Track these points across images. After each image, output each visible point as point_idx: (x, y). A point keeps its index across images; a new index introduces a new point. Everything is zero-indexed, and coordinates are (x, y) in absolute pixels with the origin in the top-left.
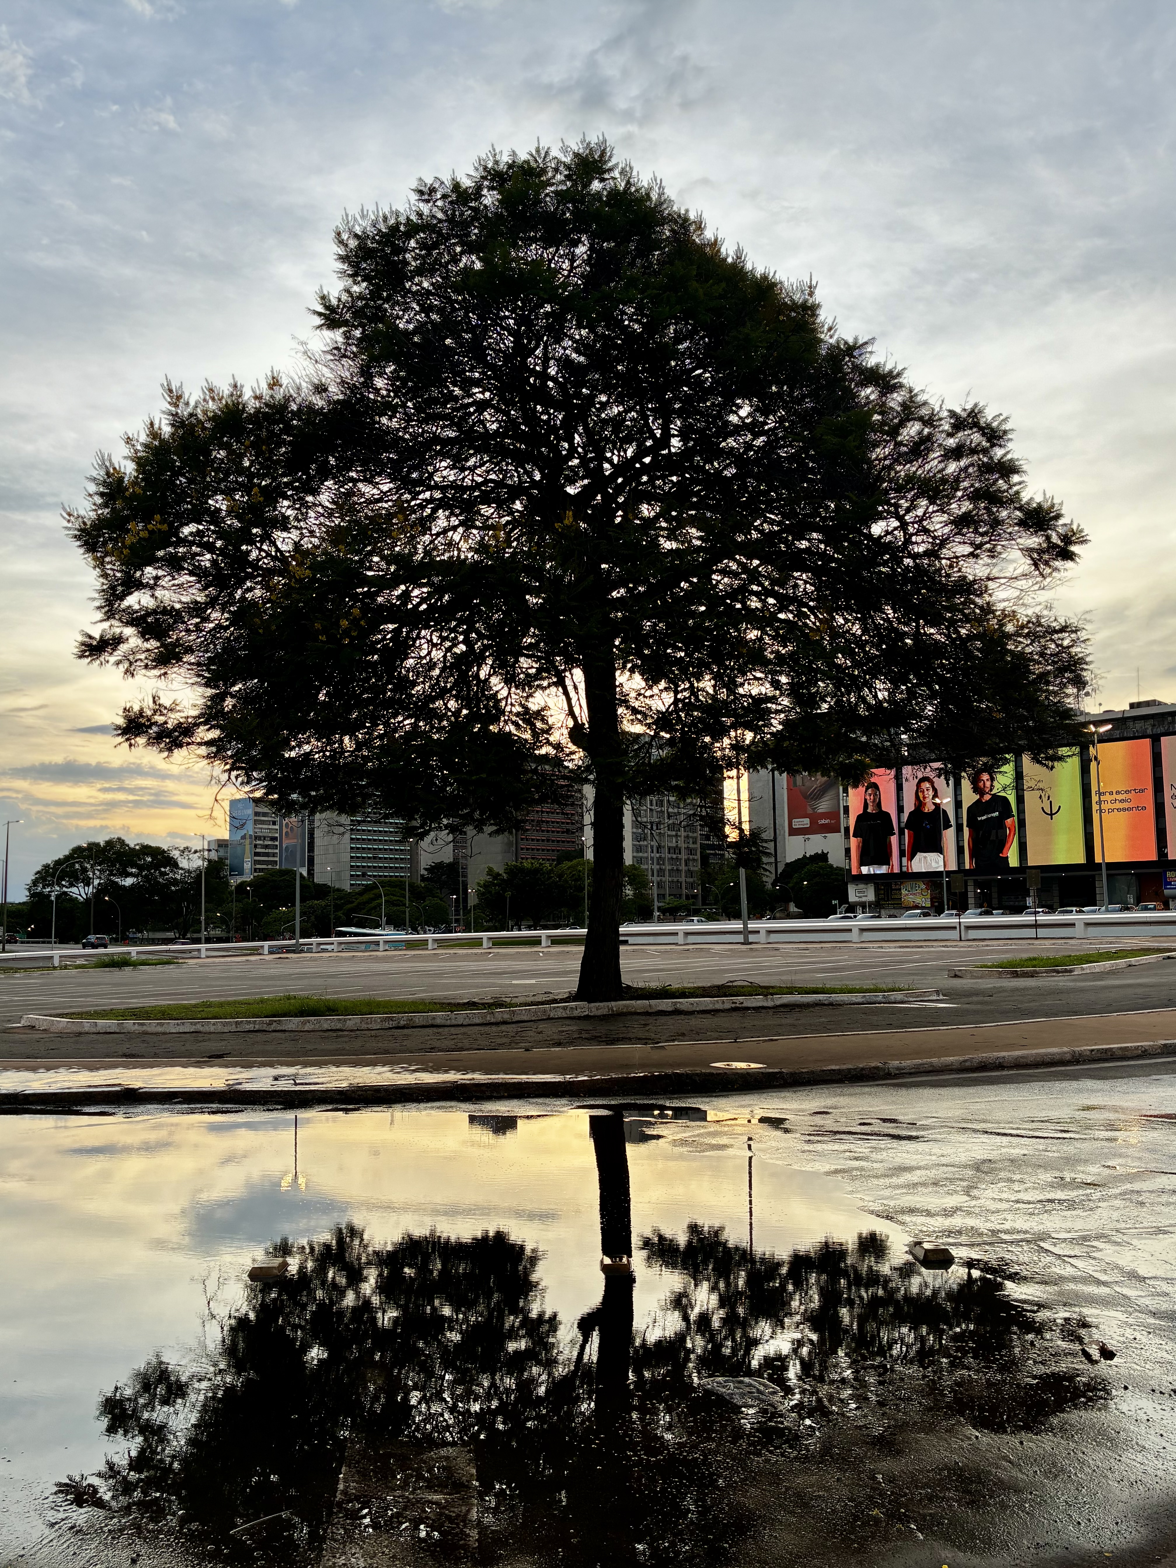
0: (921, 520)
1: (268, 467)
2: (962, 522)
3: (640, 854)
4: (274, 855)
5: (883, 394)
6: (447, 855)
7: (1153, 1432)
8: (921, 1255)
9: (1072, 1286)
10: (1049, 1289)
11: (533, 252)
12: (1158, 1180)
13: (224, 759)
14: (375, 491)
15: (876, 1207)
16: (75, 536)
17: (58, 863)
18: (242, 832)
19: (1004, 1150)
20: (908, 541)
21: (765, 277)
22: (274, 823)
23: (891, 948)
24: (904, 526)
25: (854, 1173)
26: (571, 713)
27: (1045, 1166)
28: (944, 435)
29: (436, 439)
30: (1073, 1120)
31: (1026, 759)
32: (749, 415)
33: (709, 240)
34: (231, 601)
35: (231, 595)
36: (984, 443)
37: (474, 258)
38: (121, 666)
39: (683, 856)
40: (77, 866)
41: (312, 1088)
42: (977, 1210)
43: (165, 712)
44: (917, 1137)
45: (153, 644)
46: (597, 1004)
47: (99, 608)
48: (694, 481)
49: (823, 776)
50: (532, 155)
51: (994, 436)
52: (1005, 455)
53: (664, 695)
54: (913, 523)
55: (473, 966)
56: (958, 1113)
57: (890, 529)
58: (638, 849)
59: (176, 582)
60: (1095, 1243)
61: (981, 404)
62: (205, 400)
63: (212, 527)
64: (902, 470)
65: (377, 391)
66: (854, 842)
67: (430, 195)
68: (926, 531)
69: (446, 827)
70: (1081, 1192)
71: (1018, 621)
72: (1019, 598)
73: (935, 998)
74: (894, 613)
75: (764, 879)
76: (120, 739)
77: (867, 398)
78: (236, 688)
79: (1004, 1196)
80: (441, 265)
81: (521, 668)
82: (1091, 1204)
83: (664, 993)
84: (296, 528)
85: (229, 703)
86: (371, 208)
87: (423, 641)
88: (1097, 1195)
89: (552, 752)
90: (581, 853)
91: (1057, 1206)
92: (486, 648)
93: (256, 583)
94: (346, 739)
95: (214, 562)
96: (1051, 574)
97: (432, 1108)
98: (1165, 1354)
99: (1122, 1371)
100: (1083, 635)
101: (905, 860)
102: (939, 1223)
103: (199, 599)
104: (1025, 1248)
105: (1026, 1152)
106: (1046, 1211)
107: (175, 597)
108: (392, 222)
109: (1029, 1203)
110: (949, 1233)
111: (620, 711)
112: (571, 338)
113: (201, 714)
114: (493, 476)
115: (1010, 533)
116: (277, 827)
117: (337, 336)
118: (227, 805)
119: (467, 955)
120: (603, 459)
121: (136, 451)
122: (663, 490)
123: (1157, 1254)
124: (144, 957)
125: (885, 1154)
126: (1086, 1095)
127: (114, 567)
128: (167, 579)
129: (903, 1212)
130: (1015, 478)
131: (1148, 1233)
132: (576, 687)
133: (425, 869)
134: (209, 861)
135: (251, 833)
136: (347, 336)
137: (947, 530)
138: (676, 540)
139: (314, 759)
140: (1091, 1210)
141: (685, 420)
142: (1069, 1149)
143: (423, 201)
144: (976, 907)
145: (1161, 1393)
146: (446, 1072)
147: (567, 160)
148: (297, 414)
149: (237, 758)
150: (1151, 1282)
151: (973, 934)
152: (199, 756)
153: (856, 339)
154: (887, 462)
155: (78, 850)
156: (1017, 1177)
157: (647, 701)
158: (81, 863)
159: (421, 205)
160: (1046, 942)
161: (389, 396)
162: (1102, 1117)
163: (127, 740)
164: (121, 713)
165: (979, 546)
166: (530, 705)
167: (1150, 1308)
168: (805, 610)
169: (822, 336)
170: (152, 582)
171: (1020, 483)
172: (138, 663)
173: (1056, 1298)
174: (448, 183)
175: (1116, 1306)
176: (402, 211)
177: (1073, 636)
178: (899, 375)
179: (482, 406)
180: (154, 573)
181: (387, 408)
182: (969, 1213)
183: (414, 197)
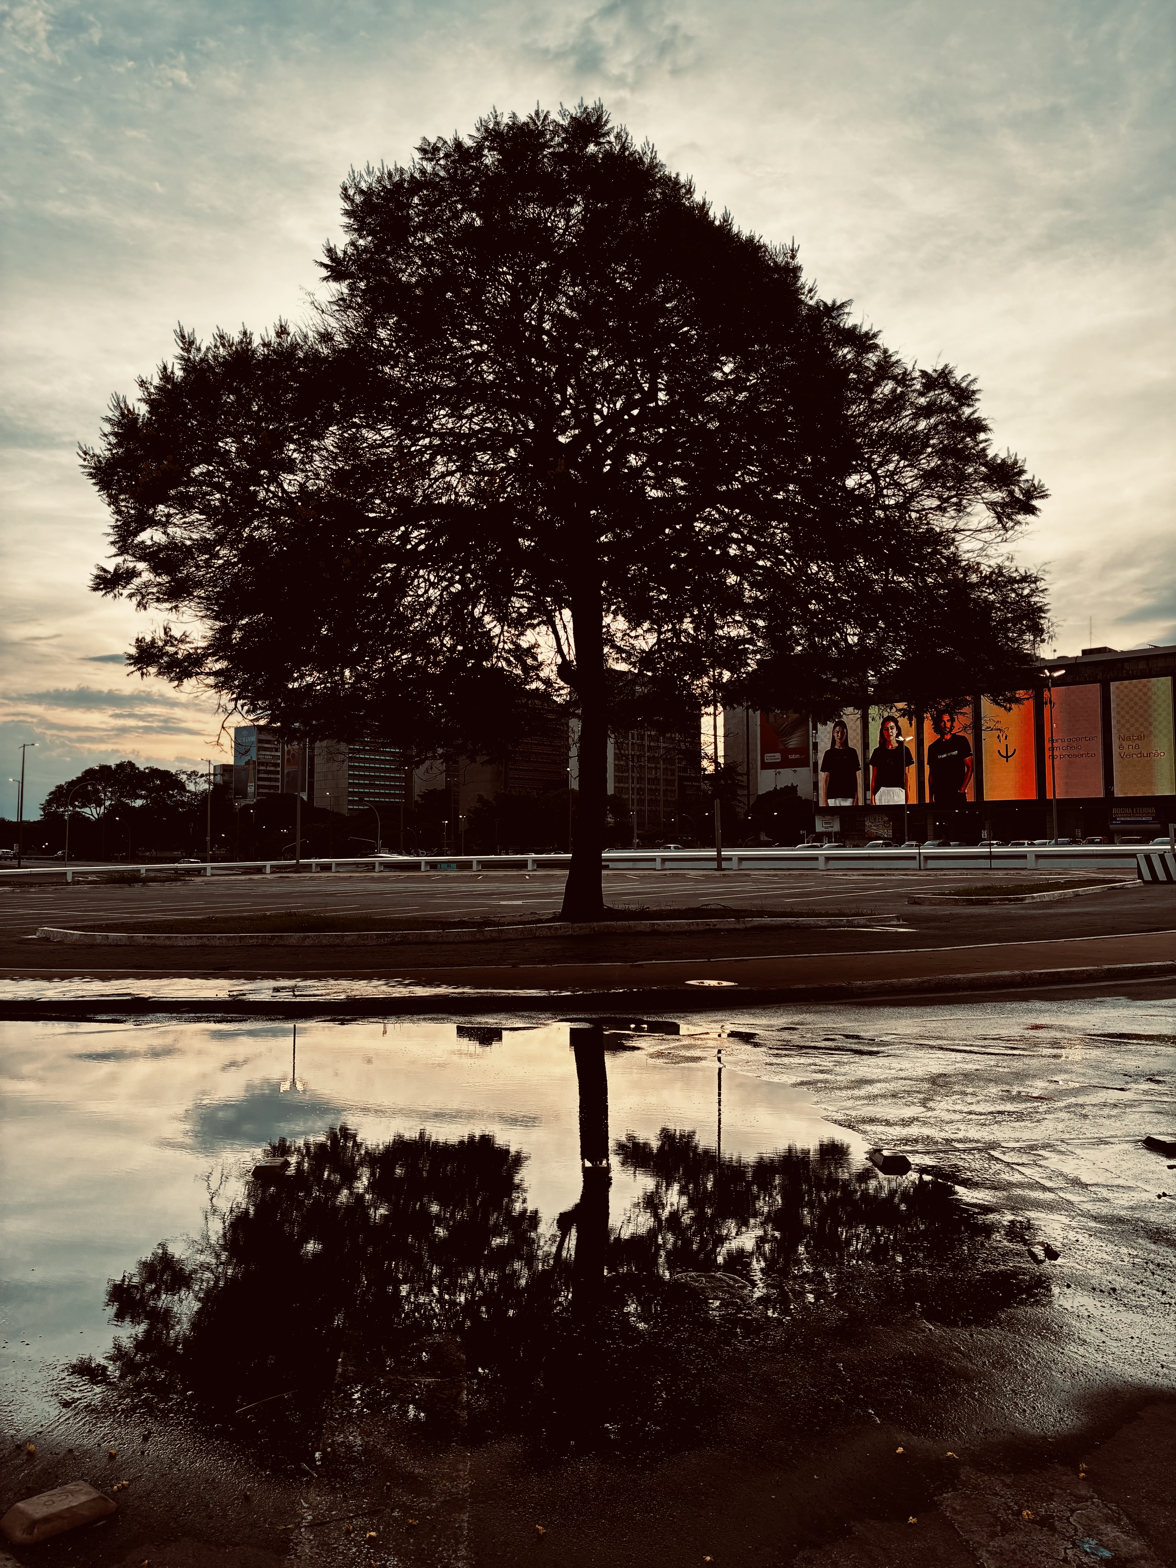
0: (893, 473)
1: (275, 412)
2: (929, 477)
3: (622, 785)
4: (276, 780)
5: (858, 354)
6: (440, 783)
7: (1093, 1327)
8: (880, 1161)
9: (1019, 1192)
10: (998, 1194)
11: (532, 210)
12: (1100, 1094)
13: (230, 688)
14: (377, 437)
15: (840, 1117)
16: (90, 474)
17: (71, 784)
18: (246, 758)
19: (958, 1065)
20: (879, 494)
21: (751, 240)
22: (277, 750)
23: (855, 876)
24: (876, 479)
25: (819, 1085)
26: (560, 651)
27: (997, 1080)
28: (915, 394)
29: (437, 388)
30: (1023, 1038)
31: (986, 702)
32: (732, 372)
33: (697, 204)
34: (239, 538)
35: (239, 534)
36: (953, 402)
37: (474, 215)
38: (134, 599)
39: (662, 787)
40: (89, 788)
41: (312, 999)
42: (932, 1120)
43: (176, 643)
44: (878, 1052)
45: (165, 579)
46: (580, 925)
47: (112, 543)
48: (679, 433)
49: (795, 712)
50: (531, 118)
51: (965, 395)
52: (973, 413)
53: (648, 635)
54: (885, 477)
55: (464, 887)
56: (916, 1030)
57: (863, 482)
58: (618, 780)
59: (187, 520)
60: (1041, 1152)
61: (951, 366)
62: (216, 346)
63: (222, 469)
64: (876, 426)
65: (381, 341)
66: (822, 776)
67: (433, 154)
68: (898, 485)
69: (441, 756)
70: (1029, 1105)
71: (981, 573)
72: (982, 549)
73: (895, 923)
74: (865, 562)
75: (738, 810)
76: (132, 668)
77: (844, 356)
78: (244, 622)
79: (957, 1107)
80: (442, 221)
81: (513, 607)
82: (1039, 1116)
83: (643, 914)
84: (302, 471)
85: (237, 635)
86: (376, 166)
87: (421, 580)
88: (1043, 1108)
89: (542, 687)
90: (566, 781)
91: (1007, 1118)
92: (479, 588)
93: (263, 522)
94: (347, 673)
95: (222, 501)
96: (1013, 527)
97: (424, 1019)
98: (1105, 1256)
99: (1065, 1270)
100: (1041, 585)
101: (869, 794)
102: (898, 1132)
103: (208, 536)
104: (977, 1156)
105: (978, 1067)
106: (996, 1122)
107: (186, 534)
108: (397, 178)
109: (981, 1114)
110: (906, 1141)
111: (606, 650)
112: (566, 294)
113: (210, 645)
114: (489, 425)
115: (975, 488)
116: (279, 754)
117: (343, 287)
118: (232, 732)
119: (458, 877)
120: (592, 410)
121: (150, 394)
122: (649, 441)
123: (1098, 1163)
124: (152, 874)
125: (847, 1067)
126: (1035, 1015)
127: (128, 505)
128: (178, 517)
129: (864, 1121)
130: (982, 436)
131: (1090, 1143)
132: (565, 627)
133: (418, 795)
134: (215, 784)
135: (254, 759)
136: (352, 288)
137: (916, 484)
138: (662, 489)
139: (316, 691)
140: (1038, 1121)
141: (671, 375)
142: (1017, 1065)
143: (427, 159)
144: (935, 839)
145: (1101, 1291)
146: (439, 986)
147: (565, 123)
148: (303, 361)
149: (243, 687)
150: (1093, 1189)
151: (931, 864)
152: (208, 686)
153: (834, 302)
154: (862, 419)
155: (90, 773)
156: (970, 1090)
157: (632, 641)
158: (93, 785)
159: (425, 163)
160: (1000, 872)
161: (391, 346)
162: (1049, 1036)
163: (139, 669)
164: (133, 643)
165: (947, 500)
166: (521, 643)
167: (1092, 1212)
168: (782, 557)
169: (803, 297)
170: (164, 519)
171: (986, 441)
172: (150, 597)
173: (1004, 1202)
174: (450, 143)
175: (1060, 1210)
176: (406, 169)
177: (1033, 586)
178: (875, 336)
179: (479, 357)
180: (166, 510)
181: (389, 357)
182: (925, 1123)
183: (418, 155)
